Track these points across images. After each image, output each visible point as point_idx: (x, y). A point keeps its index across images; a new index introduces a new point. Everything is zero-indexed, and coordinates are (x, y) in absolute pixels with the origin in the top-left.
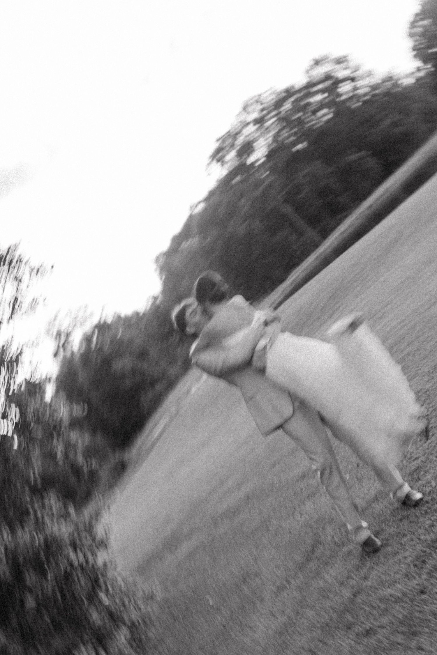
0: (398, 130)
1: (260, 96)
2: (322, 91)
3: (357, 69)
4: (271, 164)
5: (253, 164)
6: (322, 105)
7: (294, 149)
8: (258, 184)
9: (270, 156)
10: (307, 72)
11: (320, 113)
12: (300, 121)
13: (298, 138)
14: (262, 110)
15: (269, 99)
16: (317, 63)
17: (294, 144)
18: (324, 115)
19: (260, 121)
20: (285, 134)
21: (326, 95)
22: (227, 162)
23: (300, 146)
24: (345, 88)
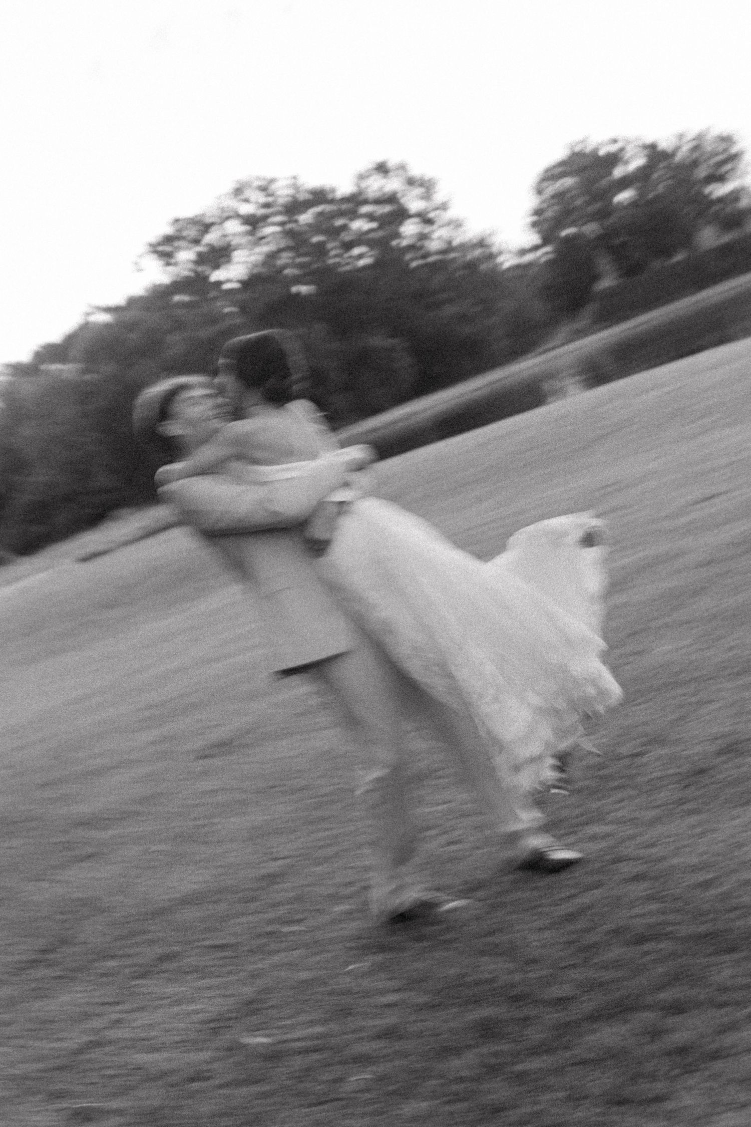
0: (467, 330)
1: (272, 181)
2: (371, 217)
3: (444, 207)
4: (245, 296)
5: (219, 284)
6: (361, 239)
7: (294, 289)
8: (214, 319)
9: (250, 283)
10: (362, 177)
11: (356, 251)
12: (320, 250)
13: (305, 275)
14: (267, 205)
15: (283, 192)
16: (382, 169)
17: (297, 280)
18: (360, 256)
19: (253, 222)
20: (285, 258)
21: (374, 225)
22: (175, 264)
23: (304, 289)
24: (410, 229)
